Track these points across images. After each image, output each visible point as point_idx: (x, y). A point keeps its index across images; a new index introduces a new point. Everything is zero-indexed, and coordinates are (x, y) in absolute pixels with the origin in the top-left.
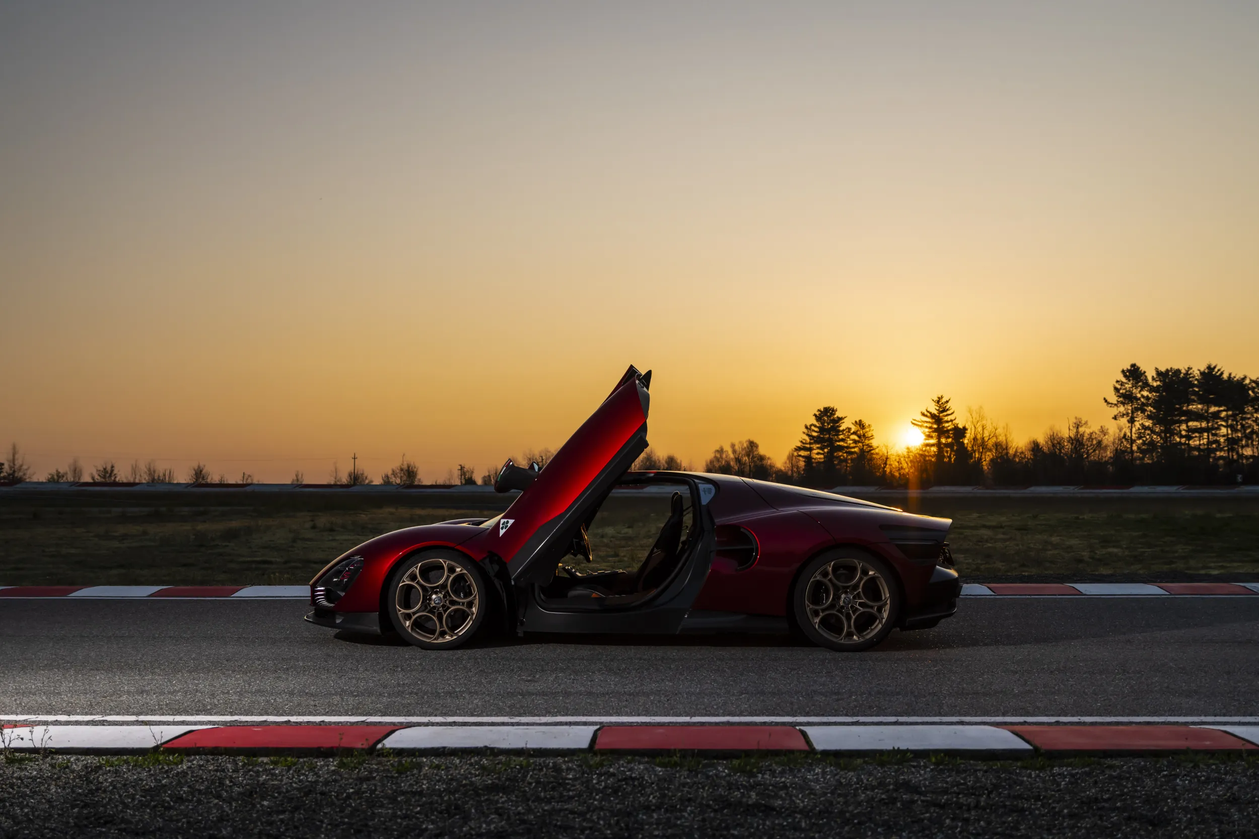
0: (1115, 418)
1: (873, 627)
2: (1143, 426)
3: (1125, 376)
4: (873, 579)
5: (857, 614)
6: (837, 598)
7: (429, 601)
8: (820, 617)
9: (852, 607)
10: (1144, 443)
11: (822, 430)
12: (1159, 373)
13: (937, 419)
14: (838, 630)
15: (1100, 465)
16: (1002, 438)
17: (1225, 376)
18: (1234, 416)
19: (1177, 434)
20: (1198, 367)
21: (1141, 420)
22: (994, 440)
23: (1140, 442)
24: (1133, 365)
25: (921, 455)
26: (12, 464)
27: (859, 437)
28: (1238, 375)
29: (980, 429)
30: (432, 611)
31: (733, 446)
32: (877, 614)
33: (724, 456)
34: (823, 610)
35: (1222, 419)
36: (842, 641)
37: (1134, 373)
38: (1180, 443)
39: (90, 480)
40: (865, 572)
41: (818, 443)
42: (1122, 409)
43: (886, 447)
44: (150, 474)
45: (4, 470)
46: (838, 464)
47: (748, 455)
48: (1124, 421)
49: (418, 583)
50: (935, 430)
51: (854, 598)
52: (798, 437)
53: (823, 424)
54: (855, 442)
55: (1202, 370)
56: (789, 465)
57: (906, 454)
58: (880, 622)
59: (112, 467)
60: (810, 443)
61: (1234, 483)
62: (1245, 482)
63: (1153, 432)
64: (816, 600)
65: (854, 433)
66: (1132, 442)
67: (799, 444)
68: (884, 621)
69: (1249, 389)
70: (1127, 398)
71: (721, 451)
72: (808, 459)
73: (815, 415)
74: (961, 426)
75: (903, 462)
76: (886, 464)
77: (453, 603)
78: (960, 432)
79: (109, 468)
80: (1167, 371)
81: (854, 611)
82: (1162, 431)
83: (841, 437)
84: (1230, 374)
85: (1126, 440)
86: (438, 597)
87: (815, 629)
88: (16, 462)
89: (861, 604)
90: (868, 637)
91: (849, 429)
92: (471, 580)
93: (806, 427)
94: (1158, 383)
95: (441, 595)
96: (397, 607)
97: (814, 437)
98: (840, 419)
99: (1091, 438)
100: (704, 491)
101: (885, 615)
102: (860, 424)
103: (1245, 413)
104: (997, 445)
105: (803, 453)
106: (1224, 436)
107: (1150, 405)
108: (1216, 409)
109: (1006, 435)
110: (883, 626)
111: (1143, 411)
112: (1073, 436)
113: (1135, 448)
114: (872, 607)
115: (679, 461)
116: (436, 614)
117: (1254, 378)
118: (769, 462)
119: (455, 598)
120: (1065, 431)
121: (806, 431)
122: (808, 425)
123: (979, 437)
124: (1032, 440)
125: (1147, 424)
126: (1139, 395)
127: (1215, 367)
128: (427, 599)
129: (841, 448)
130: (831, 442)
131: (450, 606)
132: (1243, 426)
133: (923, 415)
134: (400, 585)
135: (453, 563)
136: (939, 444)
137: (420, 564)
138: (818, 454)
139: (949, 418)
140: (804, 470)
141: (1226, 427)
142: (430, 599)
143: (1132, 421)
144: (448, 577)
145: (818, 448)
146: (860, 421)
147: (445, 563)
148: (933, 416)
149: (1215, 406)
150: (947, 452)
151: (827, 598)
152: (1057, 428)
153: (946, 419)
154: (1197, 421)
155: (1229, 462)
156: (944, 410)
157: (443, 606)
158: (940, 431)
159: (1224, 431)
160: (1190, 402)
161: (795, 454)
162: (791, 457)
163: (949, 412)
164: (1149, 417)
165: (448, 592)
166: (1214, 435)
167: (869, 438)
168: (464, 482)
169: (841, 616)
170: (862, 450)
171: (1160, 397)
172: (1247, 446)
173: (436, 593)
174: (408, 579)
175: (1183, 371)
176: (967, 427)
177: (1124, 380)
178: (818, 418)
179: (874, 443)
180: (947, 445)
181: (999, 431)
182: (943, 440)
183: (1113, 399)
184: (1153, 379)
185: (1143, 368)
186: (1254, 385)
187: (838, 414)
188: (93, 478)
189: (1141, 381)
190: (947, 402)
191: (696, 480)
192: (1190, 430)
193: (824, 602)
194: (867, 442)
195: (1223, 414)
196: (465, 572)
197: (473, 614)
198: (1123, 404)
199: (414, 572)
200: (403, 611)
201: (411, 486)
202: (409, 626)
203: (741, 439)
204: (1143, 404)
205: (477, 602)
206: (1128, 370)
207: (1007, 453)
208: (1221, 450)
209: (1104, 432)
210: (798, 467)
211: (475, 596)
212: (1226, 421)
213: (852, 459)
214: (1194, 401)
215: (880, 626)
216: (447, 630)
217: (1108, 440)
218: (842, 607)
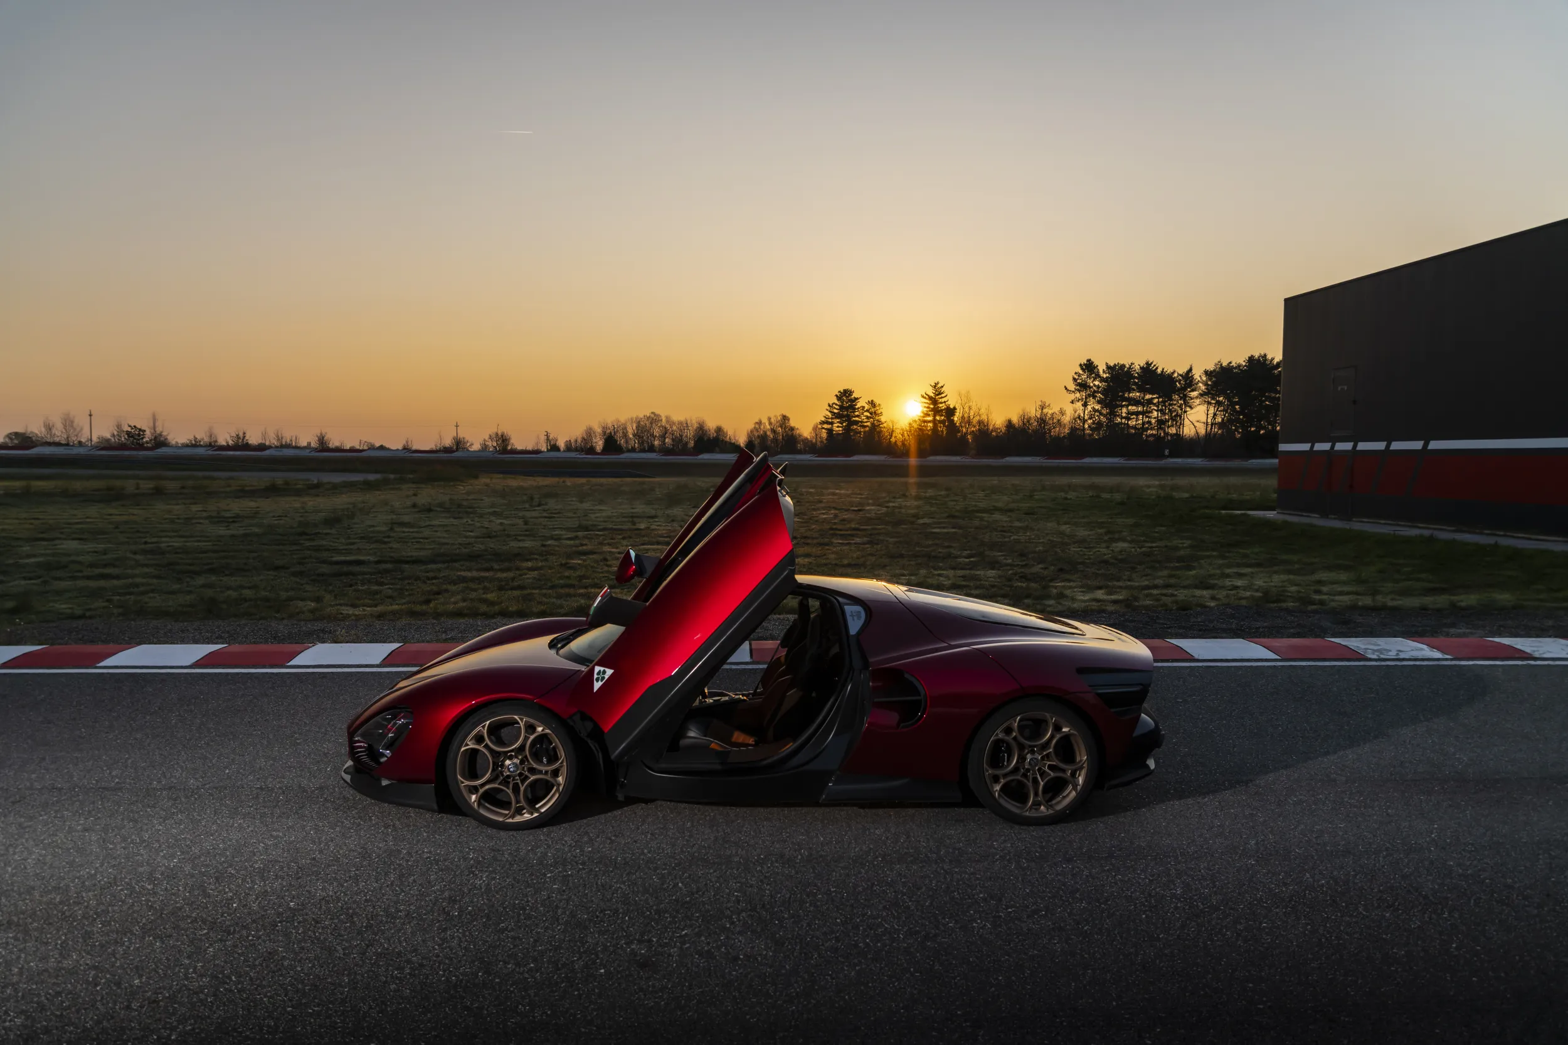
0: (1072, 402)
1: (1064, 794)
2: (1094, 410)
3: (1082, 369)
4: (1067, 737)
5: (1046, 780)
6: (1022, 759)
7: (502, 768)
8: (1001, 785)
9: (1039, 769)
10: (1094, 423)
11: (842, 408)
12: (1109, 367)
13: (934, 401)
14: (1022, 798)
15: (1058, 439)
16: (984, 417)
17: (1159, 371)
18: (1164, 402)
19: (1118, 416)
20: (1139, 363)
21: (1093, 405)
22: (977, 418)
23: (1090, 421)
24: (1089, 360)
25: (920, 429)
26: (153, 431)
27: (871, 414)
28: (1169, 370)
29: (967, 409)
30: (506, 782)
31: (769, 419)
32: (1071, 779)
33: (762, 427)
34: (1005, 776)
35: (1154, 404)
36: (1027, 814)
37: (1089, 367)
38: (1121, 423)
39: (224, 444)
40: (1057, 728)
41: (838, 418)
42: (1078, 395)
43: (893, 422)
44: (278, 440)
45: (146, 436)
46: (854, 435)
47: (781, 427)
48: (1079, 405)
49: (487, 746)
50: (932, 410)
51: (1043, 758)
52: (822, 413)
53: (842, 403)
54: (868, 417)
55: (1142, 365)
56: (814, 435)
57: (908, 428)
58: (1075, 788)
59: (244, 433)
60: (832, 418)
61: (1161, 456)
62: (1171, 455)
63: (1101, 414)
64: (996, 761)
65: (867, 411)
66: (1084, 421)
67: (823, 419)
68: (1079, 788)
69: (1177, 381)
70: (1083, 386)
71: (760, 423)
72: (830, 431)
73: (836, 396)
74: (952, 407)
75: (906, 435)
76: (891, 436)
77: (532, 771)
78: (950, 412)
79: (241, 435)
80: (1115, 365)
81: (1043, 774)
82: (1107, 413)
83: (857, 413)
84: (1163, 369)
85: (1080, 419)
86: (513, 763)
87: (994, 797)
88: (157, 429)
89: (1051, 767)
90: (1059, 807)
91: (864, 407)
92: (556, 742)
93: (829, 406)
94: (1107, 375)
95: (516, 761)
96: (459, 777)
97: (835, 413)
98: (856, 399)
99: (1052, 418)
100: (852, 616)
101: (1081, 780)
102: (872, 403)
103: (1172, 400)
104: (980, 422)
105: (826, 426)
106: (1155, 418)
107: (1100, 392)
108: (1151, 396)
109: (987, 415)
110: (1077, 794)
111: (1094, 397)
112: (1039, 416)
113: (1086, 426)
114: (1064, 771)
115: (725, 430)
116: (511, 786)
117: (1181, 373)
118: (798, 432)
119: (535, 766)
120: (1033, 412)
121: (828, 408)
122: (831, 403)
123: (966, 415)
124: (1008, 418)
125: (1097, 408)
126: (1092, 384)
127: (1152, 363)
128: (498, 765)
129: (856, 423)
130: (848, 418)
131: (529, 775)
132: (1170, 411)
133: (923, 397)
134: (463, 749)
135: (532, 721)
136: (934, 421)
137: (488, 722)
138: (838, 427)
139: (943, 400)
140: (826, 439)
141: (1157, 411)
142: (502, 765)
143: (1085, 405)
144: (526, 738)
145: (838, 422)
146: (872, 401)
147: (522, 721)
148: (930, 398)
149: (1150, 394)
150: (941, 427)
151: (1009, 761)
152: (1028, 410)
153: (940, 400)
154: (1135, 405)
155: (1157, 438)
156: (940, 394)
157: (520, 775)
158: (936, 411)
159: (1155, 414)
160: (1130, 390)
161: (820, 426)
162: (815, 428)
163: (943, 395)
164: (1099, 402)
165: (526, 757)
166: (1147, 417)
167: (878, 415)
168: (549, 448)
169: (1026, 781)
170: (873, 424)
171: (1108, 386)
172: (1172, 426)
173: (510, 758)
174: (473, 741)
175: (1127, 366)
176: (957, 407)
177: (1081, 372)
178: (839, 398)
179: (883, 419)
180: (940, 422)
181: (983, 411)
182: (938, 418)
183: (1072, 387)
184: (1104, 372)
185: (1096, 363)
186: (1181, 378)
187: (855, 395)
188: (227, 442)
189: (1094, 373)
190: (942, 387)
191: (840, 599)
192: (1129, 413)
193: (1005, 763)
194: (877, 418)
195: (1156, 401)
196: (548, 731)
197: (559, 785)
198: (1079, 391)
199: (480, 733)
200: (467, 783)
201: (504, 451)
202: (475, 801)
203: (776, 414)
204: (1095, 392)
205: (564, 770)
206: (1084, 364)
207: (988, 429)
208: (1152, 429)
209: (1062, 413)
210: (820, 437)
211: (562, 763)
212: (1158, 407)
213: (865, 432)
214: (1134, 390)
215: (1074, 793)
216: (525, 806)
217: (1066, 419)
218: (1029, 771)
